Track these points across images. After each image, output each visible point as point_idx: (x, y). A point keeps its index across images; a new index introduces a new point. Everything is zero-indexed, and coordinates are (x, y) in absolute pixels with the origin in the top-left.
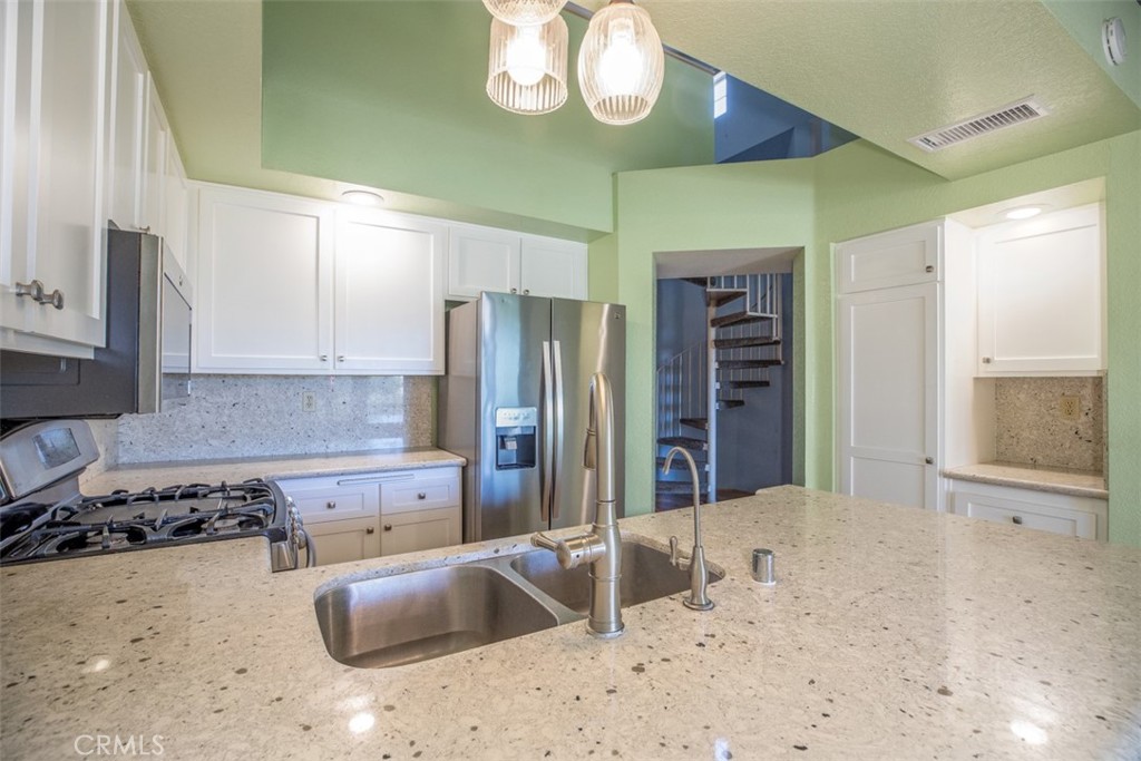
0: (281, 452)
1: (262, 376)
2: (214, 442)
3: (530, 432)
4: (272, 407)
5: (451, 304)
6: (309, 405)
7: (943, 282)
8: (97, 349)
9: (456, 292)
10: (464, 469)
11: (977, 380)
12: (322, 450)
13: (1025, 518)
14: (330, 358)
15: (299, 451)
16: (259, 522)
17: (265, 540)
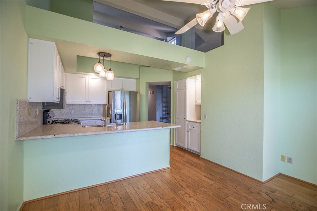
0: (80, 117)
1: (77, 104)
2: (69, 115)
3: (121, 114)
4: (78, 109)
5: (109, 92)
6: (85, 109)
7: (187, 89)
8: (59, 102)
9: (110, 89)
10: (110, 120)
11: (196, 105)
12: (87, 117)
13: (195, 127)
14: (88, 101)
15: (83, 117)
16: (77, 122)
17: (77, 124)
